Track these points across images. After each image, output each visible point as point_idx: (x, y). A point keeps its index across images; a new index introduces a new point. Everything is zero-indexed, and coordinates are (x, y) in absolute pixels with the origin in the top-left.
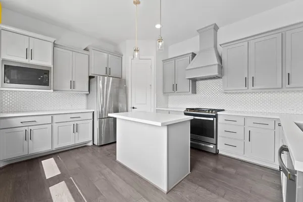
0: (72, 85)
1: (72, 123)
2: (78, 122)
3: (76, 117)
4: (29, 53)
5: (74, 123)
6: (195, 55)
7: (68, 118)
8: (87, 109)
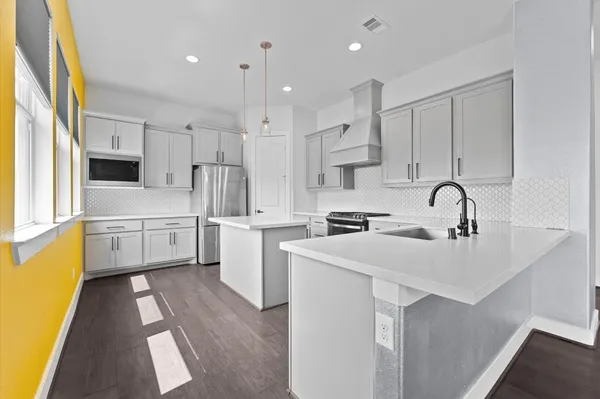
0: (170, 179)
1: (168, 232)
2: (176, 231)
3: (173, 223)
4: (116, 142)
5: (170, 231)
6: (348, 126)
7: (162, 224)
8: (191, 212)
